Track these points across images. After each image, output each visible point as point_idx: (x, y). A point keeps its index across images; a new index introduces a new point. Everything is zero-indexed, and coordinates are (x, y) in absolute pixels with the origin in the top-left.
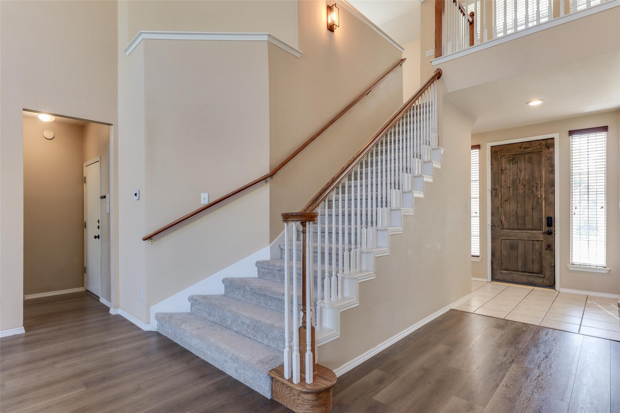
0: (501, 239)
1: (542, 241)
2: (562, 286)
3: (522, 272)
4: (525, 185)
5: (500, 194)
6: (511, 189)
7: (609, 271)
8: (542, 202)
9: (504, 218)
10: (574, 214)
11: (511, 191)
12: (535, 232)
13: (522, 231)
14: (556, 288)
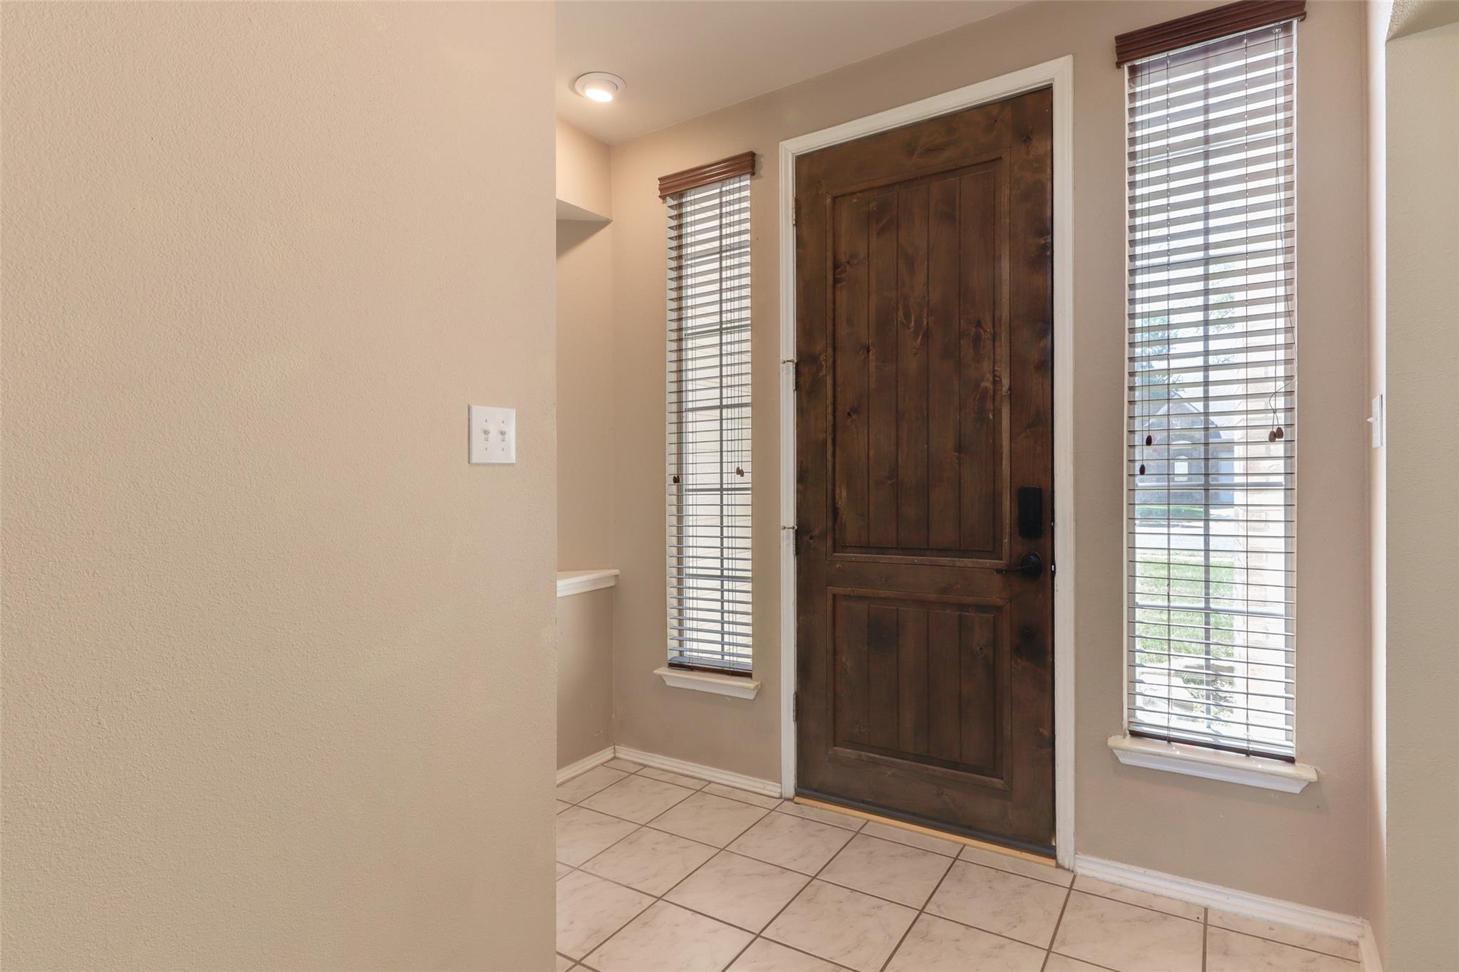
0: (834, 596)
1: (998, 609)
2: (1086, 846)
3: (918, 758)
4: (927, 335)
5: (829, 380)
6: (872, 357)
7: (1310, 784)
8: (997, 413)
9: (844, 494)
10: (1142, 471)
11: (872, 365)
12: (967, 562)
13: (916, 559)
14: (1060, 853)
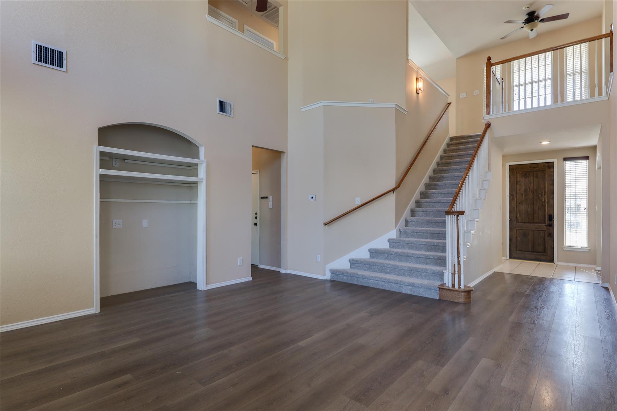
0: (517, 230)
1: (545, 231)
2: (559, 261)
3: (532, 252)
4: (533, 193)
5: (516, 198)
6: (524, 195)
7: (590, 250)
8: (545, 204)
9: (518, 215)
10: (567, 213)
11: (524, 197)
12: (540, 224)
13: (531, 224)
14: (555, 262)
